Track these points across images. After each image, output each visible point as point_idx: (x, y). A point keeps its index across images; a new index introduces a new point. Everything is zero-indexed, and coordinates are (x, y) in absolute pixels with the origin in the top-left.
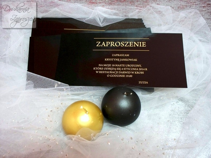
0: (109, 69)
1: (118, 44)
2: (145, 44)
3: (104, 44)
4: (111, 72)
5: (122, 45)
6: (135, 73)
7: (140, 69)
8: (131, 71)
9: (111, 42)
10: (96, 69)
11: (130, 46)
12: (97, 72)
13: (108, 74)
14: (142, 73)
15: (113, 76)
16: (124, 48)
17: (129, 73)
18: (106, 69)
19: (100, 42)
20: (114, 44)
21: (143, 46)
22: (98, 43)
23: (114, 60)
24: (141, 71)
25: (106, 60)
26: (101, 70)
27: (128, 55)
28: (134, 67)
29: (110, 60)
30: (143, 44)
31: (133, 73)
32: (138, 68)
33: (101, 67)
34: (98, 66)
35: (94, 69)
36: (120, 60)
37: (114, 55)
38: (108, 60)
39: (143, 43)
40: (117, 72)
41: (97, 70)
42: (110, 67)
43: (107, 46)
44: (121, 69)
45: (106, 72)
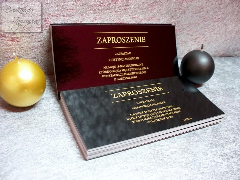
0: (115, 71)
1: (119, 40)
2: (144, 39)
3: (105, 41)
4: (117, 75)
5: (124, 41)
6: (139, 73)
7: (143, 68)
8: (135, 71)
9: (113, 38)
10: (101, 72)
11: (131, 42)
12: (103, 76)
13: (114, 77)
14: (145, 72)
15: (120, 79)
16: (126, 44)
17: (133, 73)
18: (112, 71)
19: (100, 38)
20: (116, 40)
21: (143, 41)
22: (99, 39)
23: (117, 60)
24: (144, 70)
25: (109, 60)
26: (107, 74)
27: (130, 53)
28: (137, 67)
29: (114, 60)
30: (143, 39)
31: (137, 73)
32: (141, 67)
33: (106, 70)
34: (103, 70)
35: (100, 73)
36: (123, 59)
37: (117, 54)
38: (111, 60)
39: (143, 37)
40: (123, 74)
41: (103, 74)
42: (115, 69)
43: (109, 42)
44: (126, 70)
45: (112, 75)
